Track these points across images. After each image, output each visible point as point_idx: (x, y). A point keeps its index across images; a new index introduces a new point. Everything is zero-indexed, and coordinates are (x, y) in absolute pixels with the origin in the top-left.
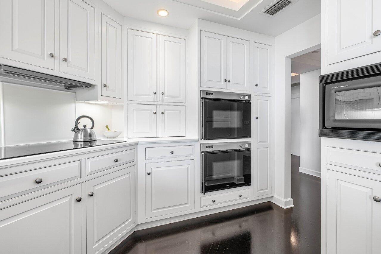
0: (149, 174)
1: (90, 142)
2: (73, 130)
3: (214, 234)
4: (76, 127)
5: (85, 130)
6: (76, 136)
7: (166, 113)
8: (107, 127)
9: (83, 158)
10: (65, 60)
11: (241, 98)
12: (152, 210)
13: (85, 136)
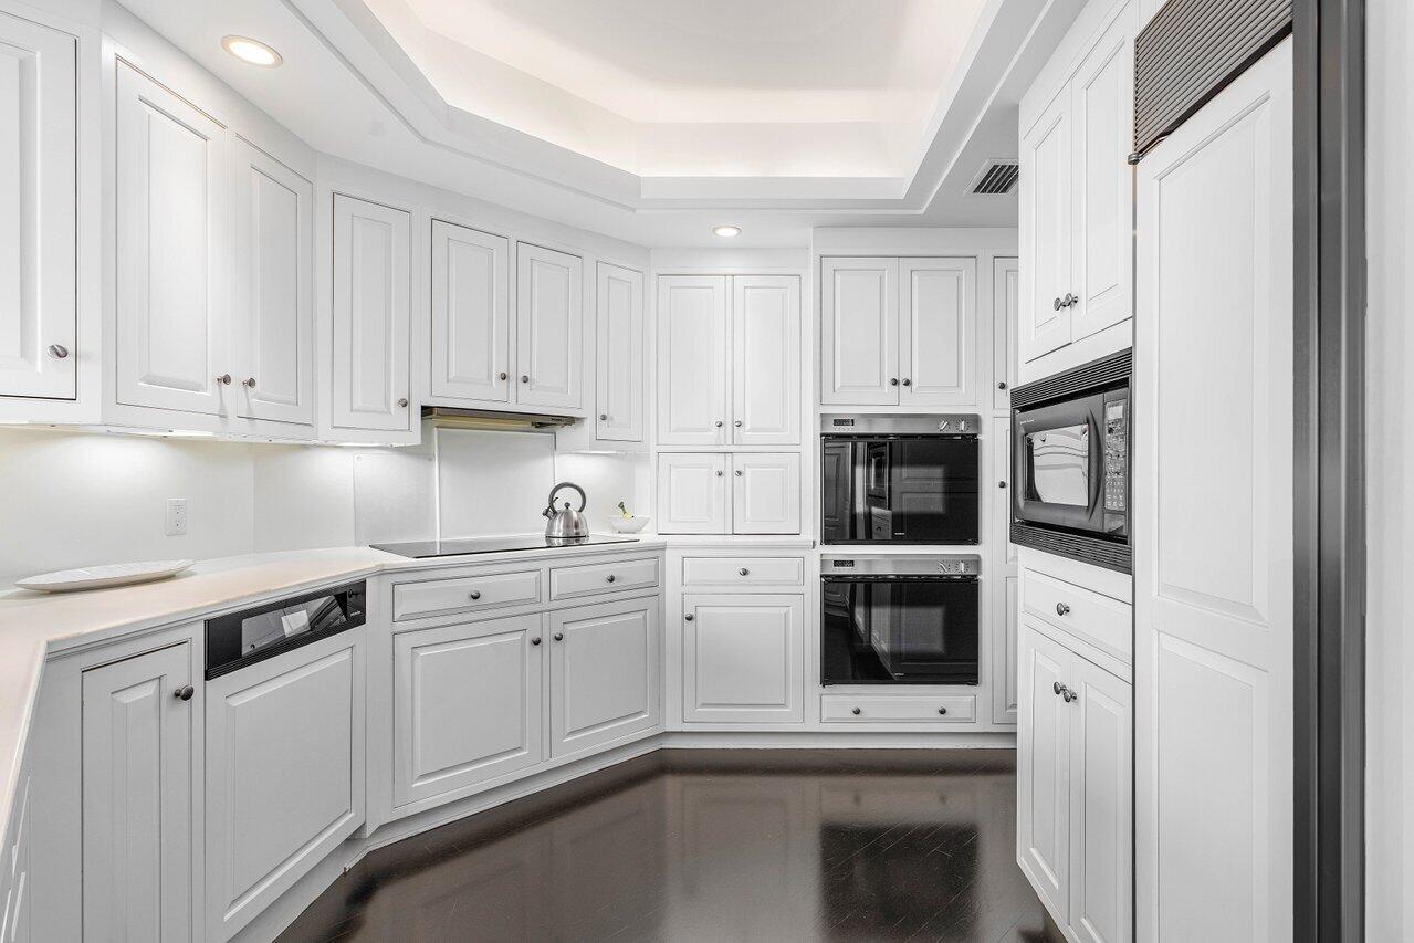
0: (689, 619)
1: (575, 537)
2: (545, 514)
3: (857, 800)
4: (551, 506)
5: (567, 514)
6: (551, 526)
7: (748, 472)
8: (621, 506)
9: (545, 566)
10: (526, 380)
11: (943, 428)
12: (699, 704)
13: (567, 526)
